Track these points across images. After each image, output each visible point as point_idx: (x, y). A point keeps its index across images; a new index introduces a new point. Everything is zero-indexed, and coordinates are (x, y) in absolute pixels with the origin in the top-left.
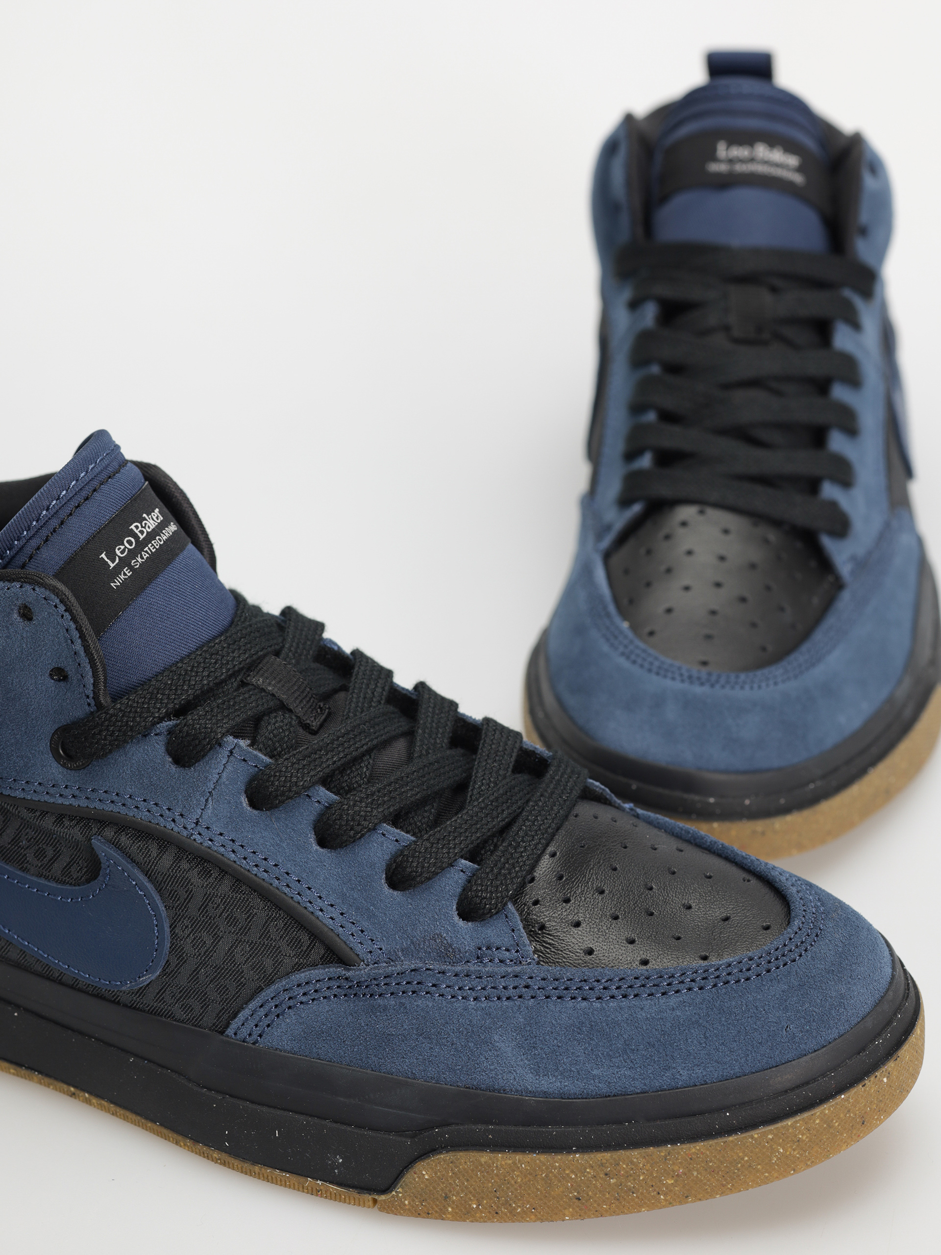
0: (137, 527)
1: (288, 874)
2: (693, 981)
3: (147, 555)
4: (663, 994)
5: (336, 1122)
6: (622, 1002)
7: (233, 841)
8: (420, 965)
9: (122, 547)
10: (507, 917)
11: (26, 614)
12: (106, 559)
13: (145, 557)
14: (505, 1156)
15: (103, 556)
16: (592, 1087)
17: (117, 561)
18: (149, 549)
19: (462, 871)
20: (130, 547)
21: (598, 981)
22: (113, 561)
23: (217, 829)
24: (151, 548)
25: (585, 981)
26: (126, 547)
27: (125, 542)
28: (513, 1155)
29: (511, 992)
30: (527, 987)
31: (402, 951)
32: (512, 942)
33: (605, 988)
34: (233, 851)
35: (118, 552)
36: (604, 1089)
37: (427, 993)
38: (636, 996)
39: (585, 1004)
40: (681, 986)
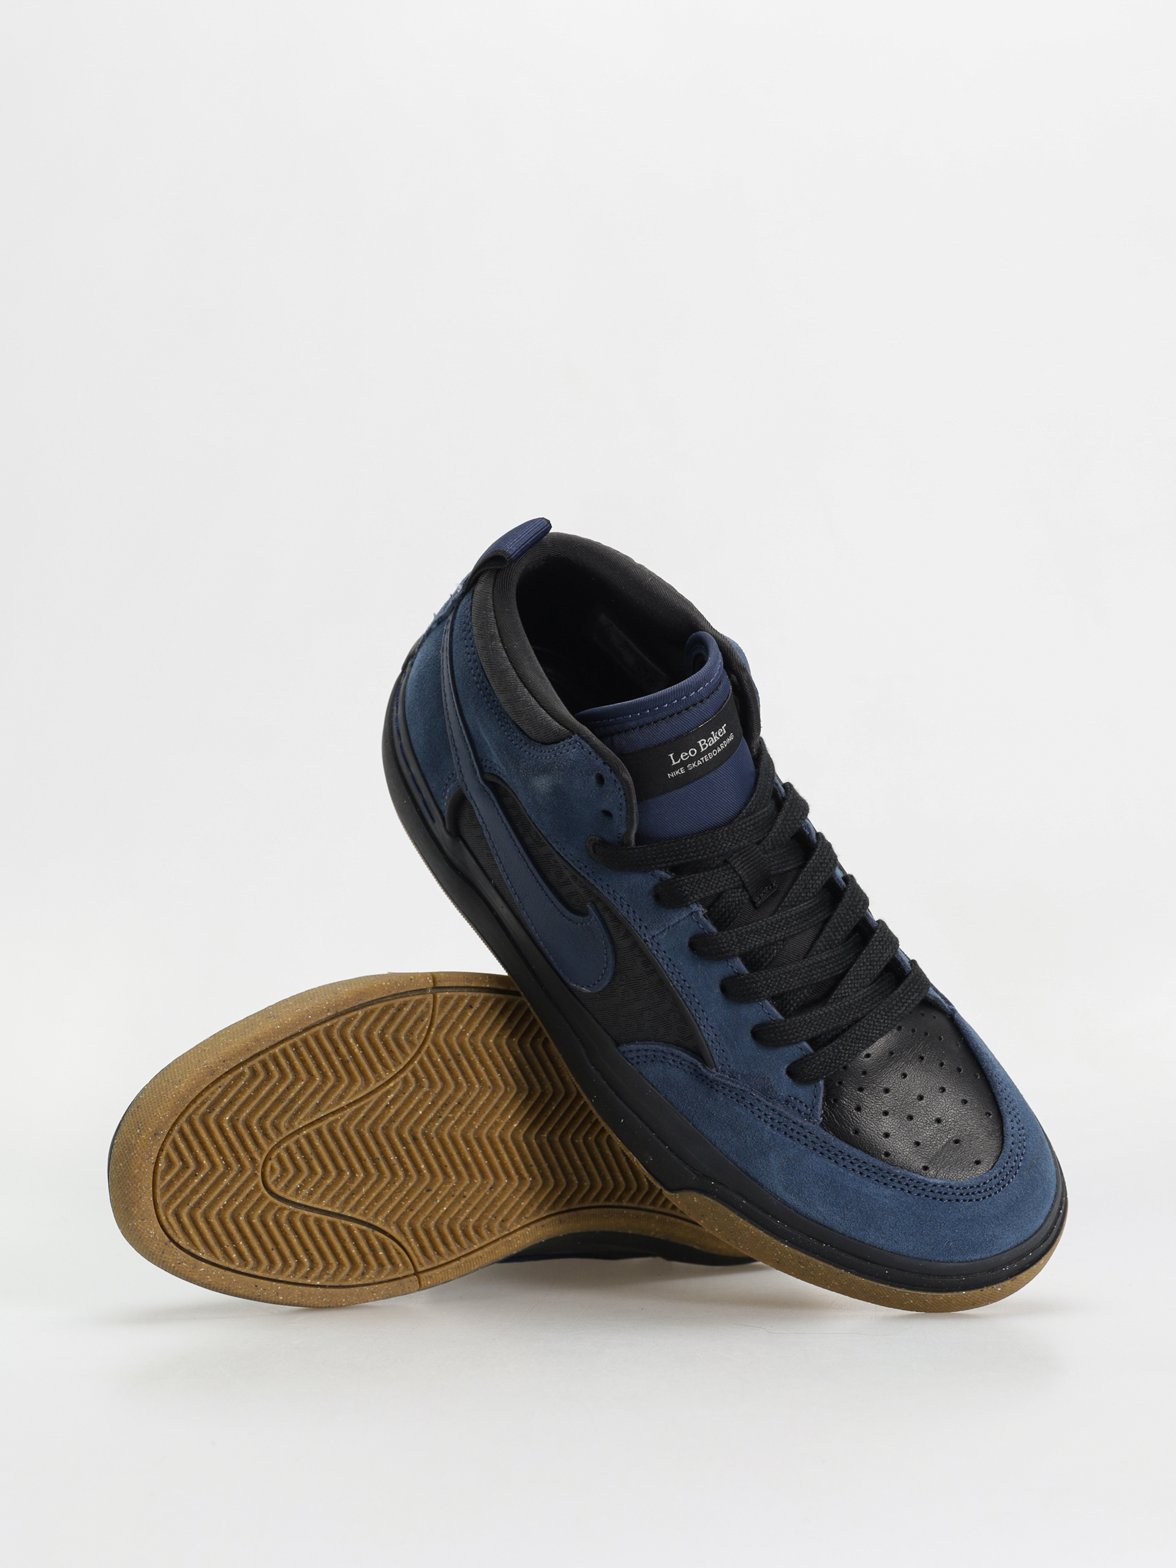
0: (703, 742)
1: (694, 996)
2: (907, 1184)
3: (701, 763)
4: (885, 1184)
5: (659, 1138)
6: (857, 1176)
7: (670, 960)
8: (748, 1090)
9: (686, 754)
10: (815, 1086)
11: (600, 780)
12: (672, 758)
13: (698, 764)
14: (744, 1222)
15: (671, 755)
16: (813, 1214)
17: (679, 762)
18: (704, 759)
19: (801, 1049)
20: (691, 755)
21: (849, 1156)
22: (675, 762)
23: (663, 948)
24: (706, 758)
25: (842, 1152)
26: (689, 755)
27: (690, 752)
28: (749, 1224)
29: (794, 1134)
30: (805, 1137)
31: (742, 1074)
32: (811, 1103)
33: (851, 1163)
34: (667, 965)
35: (682, 756)
36: (820, 1219)
37: (745, 1106)
38: (868, 1176)
39: (835, 1166)
40: (897, 1185)
